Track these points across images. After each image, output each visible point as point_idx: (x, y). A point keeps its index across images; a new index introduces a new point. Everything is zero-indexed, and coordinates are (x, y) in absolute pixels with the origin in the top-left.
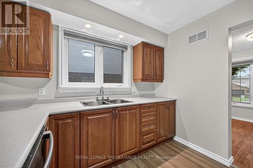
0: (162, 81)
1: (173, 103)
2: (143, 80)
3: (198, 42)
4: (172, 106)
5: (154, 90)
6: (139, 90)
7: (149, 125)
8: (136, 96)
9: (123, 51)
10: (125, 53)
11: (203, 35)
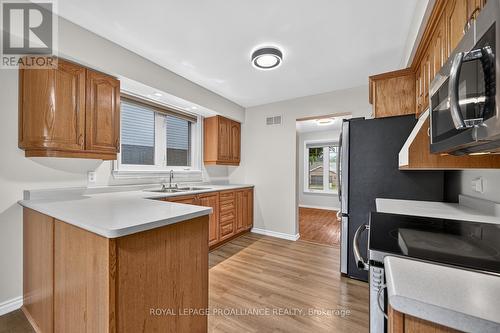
0: (238, 163)
1: (251, 190)
2: (218, 163)
3: (274, 127)
4: (250, 194)
5: (227, 175)
6: (210, 175)
7: (228, 214)
8: (208, 184)
9: (190, 123)
10: (193, 126)
11: (278, 120)
